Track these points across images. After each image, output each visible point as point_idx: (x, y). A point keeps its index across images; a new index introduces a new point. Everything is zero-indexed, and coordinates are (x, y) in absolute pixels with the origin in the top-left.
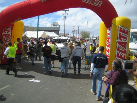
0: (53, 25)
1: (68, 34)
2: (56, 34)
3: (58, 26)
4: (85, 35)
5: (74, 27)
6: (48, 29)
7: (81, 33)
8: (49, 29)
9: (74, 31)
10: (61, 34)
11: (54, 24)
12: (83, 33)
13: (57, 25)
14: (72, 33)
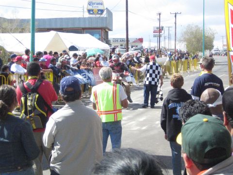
0: (89, 11)
1: (141, 40)
2: (99, 39)
3: (105, 15)
4: (198, 41)
5: (160, 14)
6: (70, 26)
7: (186, 33)
8: (77, 25)
9: (160, 29)
10: (116, 40)
11: (90, 7)
12: (192, 33)
13: (102, 11)
14: (155, 36)
